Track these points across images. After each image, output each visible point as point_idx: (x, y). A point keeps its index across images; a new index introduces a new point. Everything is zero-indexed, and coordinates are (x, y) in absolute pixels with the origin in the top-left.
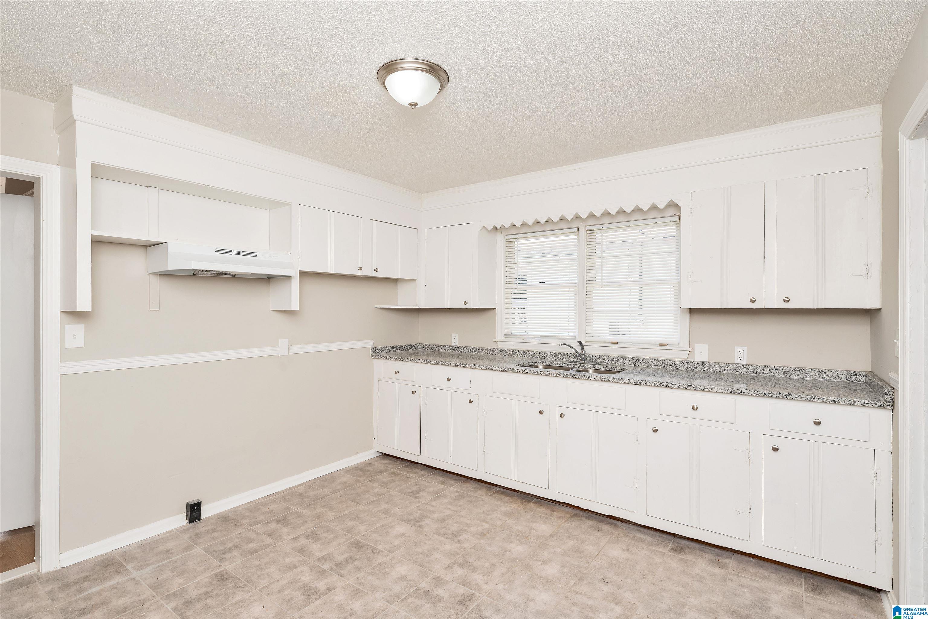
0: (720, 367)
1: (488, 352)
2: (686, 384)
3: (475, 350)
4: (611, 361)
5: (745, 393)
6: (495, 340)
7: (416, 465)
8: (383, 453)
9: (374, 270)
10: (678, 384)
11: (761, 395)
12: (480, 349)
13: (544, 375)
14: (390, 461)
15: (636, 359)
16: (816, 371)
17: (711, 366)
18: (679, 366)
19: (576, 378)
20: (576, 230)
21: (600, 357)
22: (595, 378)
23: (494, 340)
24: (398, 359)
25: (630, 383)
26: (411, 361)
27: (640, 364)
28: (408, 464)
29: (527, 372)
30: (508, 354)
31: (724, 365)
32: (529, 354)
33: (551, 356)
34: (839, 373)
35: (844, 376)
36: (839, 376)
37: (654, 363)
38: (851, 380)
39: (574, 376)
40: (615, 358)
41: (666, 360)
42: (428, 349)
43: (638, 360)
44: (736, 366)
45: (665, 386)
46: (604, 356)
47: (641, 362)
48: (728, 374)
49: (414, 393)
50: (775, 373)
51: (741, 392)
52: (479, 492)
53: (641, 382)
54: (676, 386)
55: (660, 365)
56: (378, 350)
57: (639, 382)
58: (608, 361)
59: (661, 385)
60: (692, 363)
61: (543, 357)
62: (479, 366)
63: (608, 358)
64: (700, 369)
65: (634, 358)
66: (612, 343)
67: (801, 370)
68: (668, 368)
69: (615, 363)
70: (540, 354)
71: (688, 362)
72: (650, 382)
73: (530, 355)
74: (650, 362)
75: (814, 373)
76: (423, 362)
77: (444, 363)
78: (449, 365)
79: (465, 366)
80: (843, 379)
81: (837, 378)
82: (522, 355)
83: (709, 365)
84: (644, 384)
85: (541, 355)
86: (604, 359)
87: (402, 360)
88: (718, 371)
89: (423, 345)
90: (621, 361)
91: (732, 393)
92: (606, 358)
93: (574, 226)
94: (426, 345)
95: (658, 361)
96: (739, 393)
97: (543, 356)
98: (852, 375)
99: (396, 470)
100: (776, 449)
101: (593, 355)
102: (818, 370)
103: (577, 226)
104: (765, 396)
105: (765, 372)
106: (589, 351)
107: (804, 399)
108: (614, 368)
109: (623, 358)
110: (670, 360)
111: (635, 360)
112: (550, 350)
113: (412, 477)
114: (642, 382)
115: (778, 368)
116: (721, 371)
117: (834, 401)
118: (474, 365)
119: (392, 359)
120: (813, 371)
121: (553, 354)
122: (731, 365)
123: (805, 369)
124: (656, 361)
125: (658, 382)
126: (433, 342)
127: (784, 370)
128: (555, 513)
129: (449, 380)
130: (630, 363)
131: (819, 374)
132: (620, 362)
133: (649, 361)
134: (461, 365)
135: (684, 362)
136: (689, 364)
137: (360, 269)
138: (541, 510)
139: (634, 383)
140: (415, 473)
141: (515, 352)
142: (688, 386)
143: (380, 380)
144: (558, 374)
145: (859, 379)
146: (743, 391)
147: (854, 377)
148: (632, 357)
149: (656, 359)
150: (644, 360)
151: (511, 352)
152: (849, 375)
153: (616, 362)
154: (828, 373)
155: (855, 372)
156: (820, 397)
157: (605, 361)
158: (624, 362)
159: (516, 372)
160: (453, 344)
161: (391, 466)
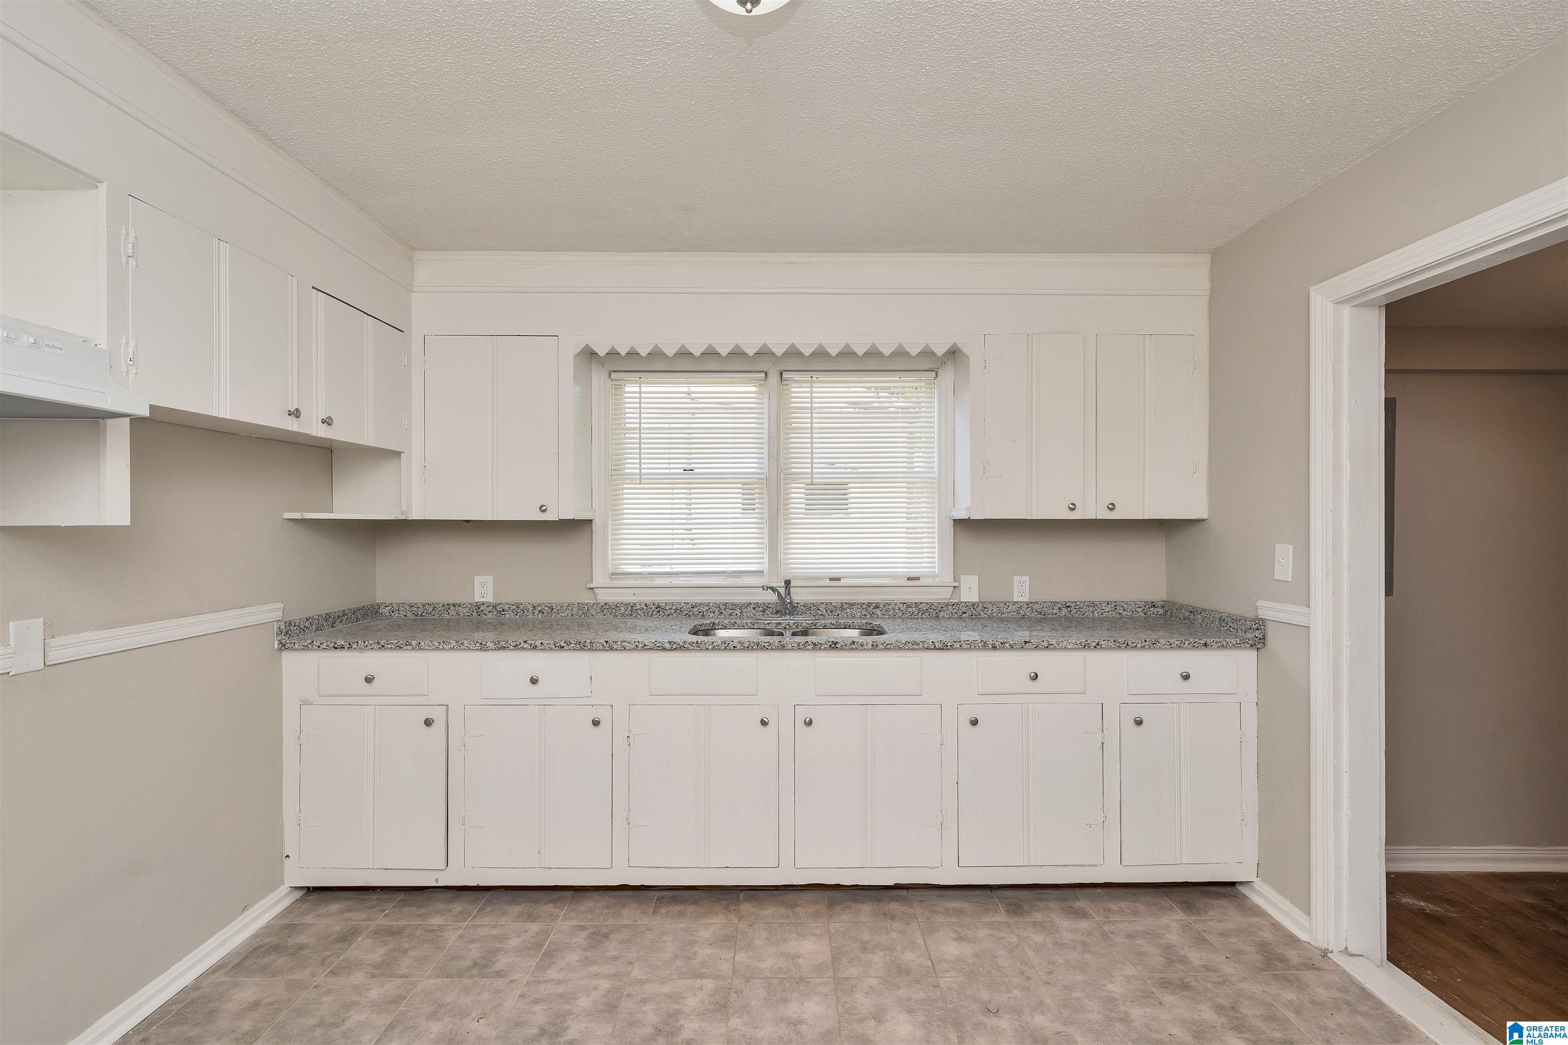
0: (997, 609)
1: (573, 612)
2: (1023, 641)
3: (539, 608)
4: (831, 612)
5: (1103, 646)
6: (592, 586)
7: (424, 895)
8: (308, 888)
9: (320, 420)
10: (1010, 642)
11: (1123, 646)
12: (554, 607)
13: (772, 648)
14: (349, 903)
15: (874, 605)
16: (1112, 606)
17: (985, 608)
18: (940, 611)
19: (837, 647)
20: (763, 375)
21: (812, 605)
22: (872, 645)
23: (588, 586)
24: (376, 646)
25: (935, 647)
26: (419, 648)
27: (879, 613)
28: (401, 896)
29: (734, 647)
30: (622, 612)
31: (1001, 605)
32: (671, 609)
33: (717, 611)
34: (1137, 606)
35: (1141, 609)
36: (1137, 609)
37: (902, 609)
38: (1149, 614)
39: (833, 646)
40: (837, 607)
41: (921, 603)
42: (409, 614)
43: (877, 607)
44: (1019, 606)
45: (990, 646)
46: (819, 604)
47: (881, 609)
48: (1006, 618)
49: (428, 723)
50: (1066, 612)
51: (1098, 645)
52: (625, 912)
53: (953, 645)
54: (1007, 645)
55: (912, 612)
56: (295, 626)
57: (949, 644)
58: (825, 612)
59: (985, 646)
60: (958, 606)
61: (701, 614)
62: (619, 643)
63: (825, 606)
64: (970, 614)
65: (870, 604)
66: (831, 579)
67: (1096, 605)
68: (924, 616)
69: (838, 615)
70: (693, 607)
71: (954, 605)
72: (968, 642)
73: (673, 611)
74: (897, 608)
75: (1110, 609)
76: (460, 647)
77: (523, 644)
78: (535, 648)
79: (582, 647)
80: (1141, 613)
81: (1135, 612)
82: (655, 612)
83: (983, 606)
84: (958, 646)
85: (696, 609)
86: (819, 610)
87: (389, 646)
88: (994, 615)
89: (390, 607)
90: (848, 610)
91: (1086, 647)
92: (822, 608)
93: (760, 369)
94: (401, 605)
95: (909, 606)
96: (1095, 647)
97: (699, 612)
98: (1150, 606)
99: (381, 920)
100: (1139, 723)
101: (798, 603)
102: (1115, 604)
103: (765, 369)
104: (1128, 647)
105: (1055, 612)
106: (799, 596)
107: (1173, 645)
108: (849, 624)
109: (851, 605)
110: (927, 603)
111: (872, 607)
112: (715, 600)
113: (439, 926)
114: (954, 643)
115: (1069, 604)
116: (999, 615)
117: (1205, 645)
118: (606, 642)
119: (355, 646)
120: (1109, 606)
121: (721, 606)
122: (1011, 605)
123: (1101, 603)
124: (905, 606)
125: (979, 641)
126: (419, 598)
127: (1077, 607)
128: (798, 909)
129: (534, 681)
130: (864, 613)
131: (1116, 609)
132: (847, 613)
133: (894, 607)
134: (572, 646)
135: (947, 605)
136: (954, 607)
137: (296, 414)
138: (771, 911)
139: (941, 648)
140: (441, 913)
141: (638, 607)
142: (1025, 644)
143: (305, 702)
144: (801, 644)
145: (1157, 612)
146: (1100, 643)
147: (1152, 609)
148: (866, 602)
149: (905, 603)
150: (887, 606)
151: (630, 608)
152: (1147, 607)
153: (839, 612)
154: (1126, 606)
155: (1152, 603)
156: (1191, 640)
157: (820, 613)
158: (854, 612)
159: (710, 648)
160: (478, 599)
161: (363, 915)
